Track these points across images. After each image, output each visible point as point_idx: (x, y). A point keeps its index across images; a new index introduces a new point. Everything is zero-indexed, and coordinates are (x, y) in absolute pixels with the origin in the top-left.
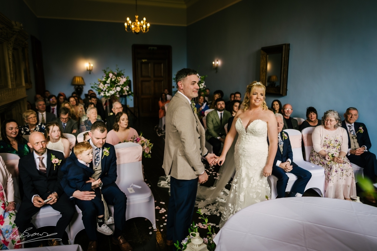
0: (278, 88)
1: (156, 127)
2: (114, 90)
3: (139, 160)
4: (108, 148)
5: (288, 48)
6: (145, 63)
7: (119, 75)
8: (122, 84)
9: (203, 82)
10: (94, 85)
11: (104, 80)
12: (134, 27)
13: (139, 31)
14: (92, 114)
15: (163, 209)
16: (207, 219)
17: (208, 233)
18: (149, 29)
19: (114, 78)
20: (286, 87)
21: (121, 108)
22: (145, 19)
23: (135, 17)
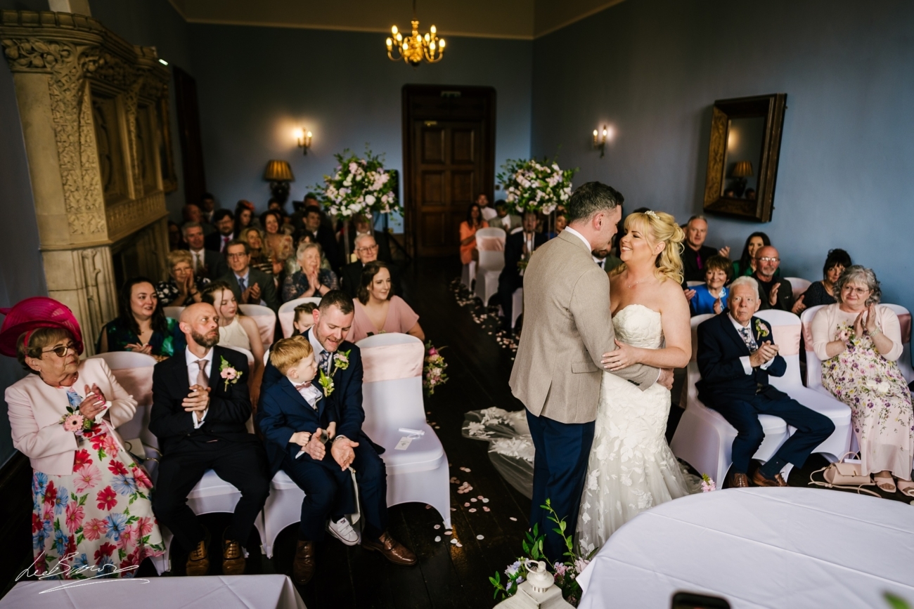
0: (754, 203)
1: (453, 282)
2: (360, 203)
3: (415, 374)
4: (345, 351)
5: (783, 106)
6: (432, 129)
7: (371, 167)
8: (378, 189)
9: (567, 186)
10: (315, 190)
11: (337, 178)
12: (409, 49)
13: (419, 59)
14: (309, 258)
15: (466, 484)
16: (565, 523)
17: (567, 554)
18: (443, 53)
19: (360, 174)
20: (770, 201)
21: (373, 247)
22: (433, 29)
23: (412, 25)
